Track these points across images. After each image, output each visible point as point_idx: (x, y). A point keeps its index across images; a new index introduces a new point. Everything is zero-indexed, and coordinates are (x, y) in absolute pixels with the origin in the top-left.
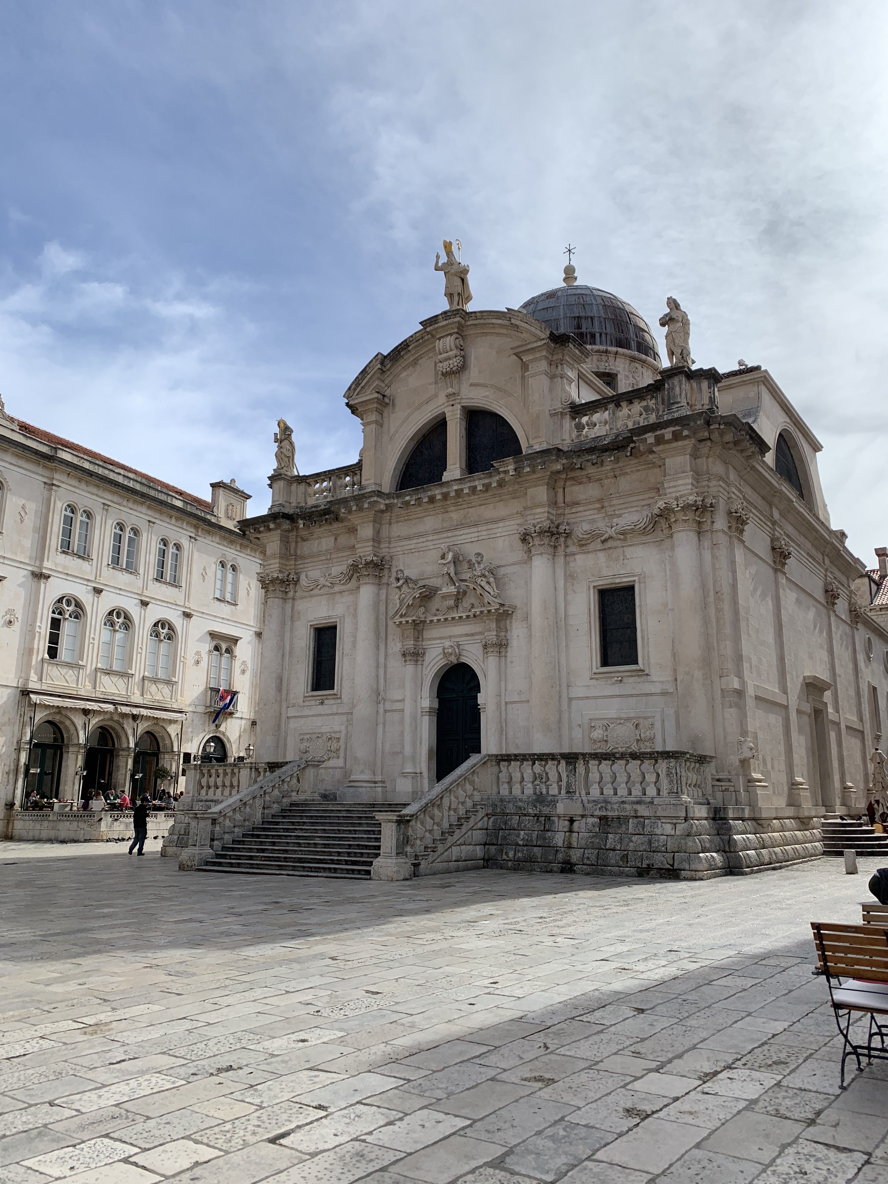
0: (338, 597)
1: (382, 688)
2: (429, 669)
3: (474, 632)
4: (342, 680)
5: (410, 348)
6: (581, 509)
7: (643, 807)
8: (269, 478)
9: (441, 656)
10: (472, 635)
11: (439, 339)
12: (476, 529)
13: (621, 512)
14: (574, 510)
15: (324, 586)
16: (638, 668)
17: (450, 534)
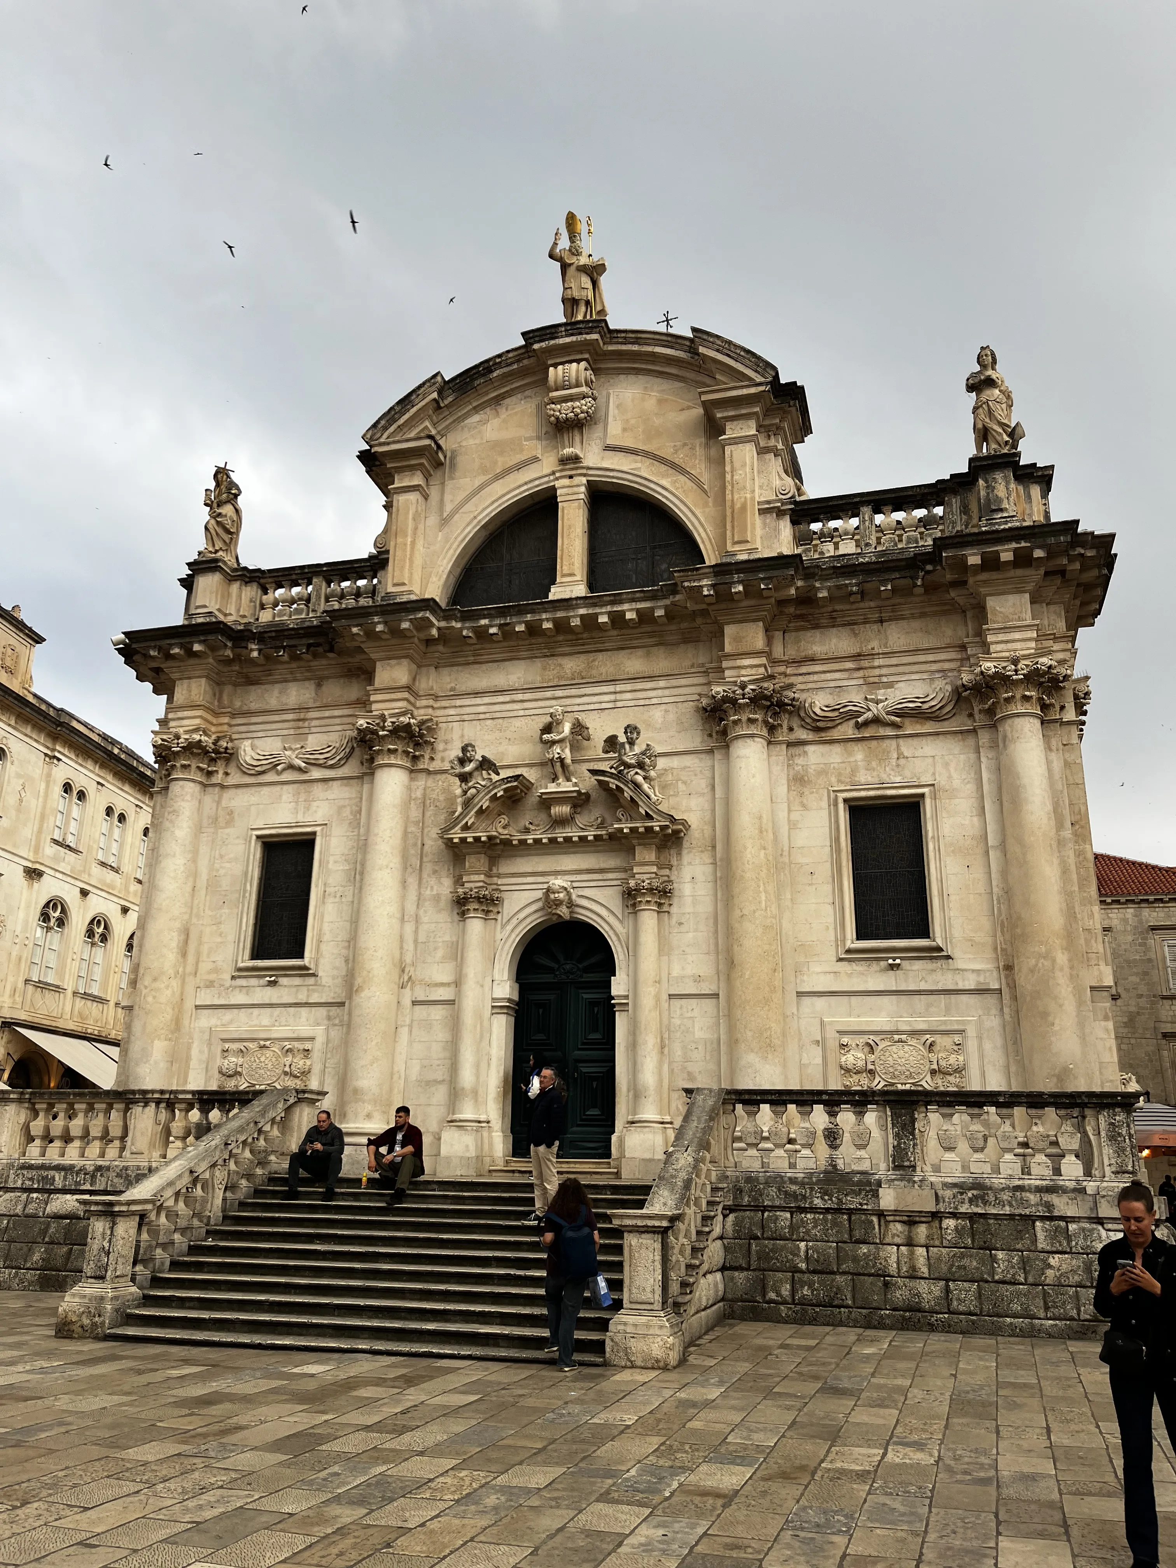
0: (317, 789)
1: (408, 958)
2: (509, 928)
3: (603, 865)
4: (320, 941)
5: (495, 374)
6: (818, 668)
7: (1065, 1198)
8: (189, 564)
9: (539, 905)
10: (602, 871)
11: (555, 366)
12: (611, 688)
13: (892, 679)
14: (804, 670)
15: (291, 767)
16: (934, 944)
17: (559, 693)
